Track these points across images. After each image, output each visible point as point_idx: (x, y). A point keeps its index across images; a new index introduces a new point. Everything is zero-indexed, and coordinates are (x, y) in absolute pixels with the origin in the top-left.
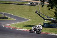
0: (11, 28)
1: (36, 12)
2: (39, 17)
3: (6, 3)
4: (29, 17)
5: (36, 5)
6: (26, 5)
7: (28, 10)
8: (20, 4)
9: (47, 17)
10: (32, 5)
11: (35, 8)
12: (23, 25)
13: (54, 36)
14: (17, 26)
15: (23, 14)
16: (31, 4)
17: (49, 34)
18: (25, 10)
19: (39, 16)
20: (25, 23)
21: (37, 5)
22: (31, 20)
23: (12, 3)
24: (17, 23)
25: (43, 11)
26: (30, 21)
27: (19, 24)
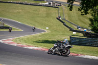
0: (15, 45)
1: (57, 18)
2: (64, 26)
3: (6, 2)
4: (45, 26)
5: (58, 5)
6: (41, 5)
7: (45, 15)
8: (31, 5)
9: (76, 27)
10: (52, 7)
11: (56, 11)
12: (35, 41)
13: (88, 59)
14: (25, 42)
15: (36, 21)
16: (50, 3)
17: (80, 56)
18: (38, 14)
19: (64, 24)
20: (39, 36)
21: (60, 5)
22: (50, 32)
23: (18, 2)
24: (25, 37)
25: (69, 16)
26: (48, 34)
27: (28, 39)
